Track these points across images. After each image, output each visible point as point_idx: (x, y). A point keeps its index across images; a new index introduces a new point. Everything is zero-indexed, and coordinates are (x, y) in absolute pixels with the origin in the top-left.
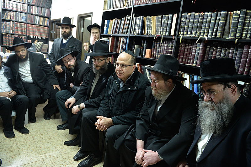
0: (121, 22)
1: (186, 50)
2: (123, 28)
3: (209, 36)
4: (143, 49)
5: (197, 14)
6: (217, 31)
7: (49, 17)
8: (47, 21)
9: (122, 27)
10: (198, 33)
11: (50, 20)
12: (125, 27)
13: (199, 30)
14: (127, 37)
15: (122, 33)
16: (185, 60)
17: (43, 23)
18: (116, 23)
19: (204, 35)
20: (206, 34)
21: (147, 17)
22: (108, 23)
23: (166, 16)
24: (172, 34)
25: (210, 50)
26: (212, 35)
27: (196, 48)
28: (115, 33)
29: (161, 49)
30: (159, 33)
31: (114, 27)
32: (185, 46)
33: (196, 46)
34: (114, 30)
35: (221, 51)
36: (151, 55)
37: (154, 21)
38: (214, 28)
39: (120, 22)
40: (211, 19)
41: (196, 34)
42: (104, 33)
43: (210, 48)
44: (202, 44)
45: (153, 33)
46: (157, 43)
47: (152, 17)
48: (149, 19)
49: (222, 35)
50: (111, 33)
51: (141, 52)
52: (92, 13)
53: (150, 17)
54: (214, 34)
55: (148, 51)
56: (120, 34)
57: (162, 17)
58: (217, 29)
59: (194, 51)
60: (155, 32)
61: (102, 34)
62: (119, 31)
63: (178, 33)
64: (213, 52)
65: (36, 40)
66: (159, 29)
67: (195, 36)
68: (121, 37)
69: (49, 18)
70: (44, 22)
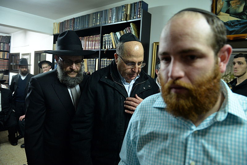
5: (108, 60)
7: (8, 50)
8: (7, 54)
11: (10, 53)
17: (3, 57)
23: (93, 59)
30: (89, 70)
37: (86, 63)
45: (86, 70)
57: (90, 60)
70: (4, 55)
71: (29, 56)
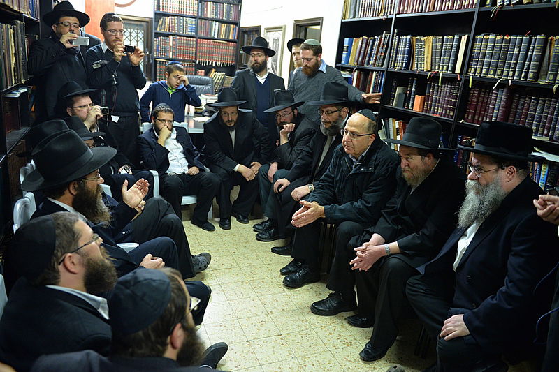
0: (373, 44)
1: (481, 99)
2: (377, 54)
3: (515, 78)
4: (410, 94)
5: (498, 38)
6: (528, 69)
7: (236, 21)
8: (233, 29)
9: (374, 52)
10: (499, 72)
11: (239, 28)
12: (379, 54)
13: (501, 67)
14: (383, 72)
15: (374, 64)
16: (479, 118)
17: (225, 36)
18: (364, 45)
19: (507, 76)
20: (511, 74)
21: (418, 37)
22: (351, 43)
23: (450, 37)
24: (458, 71)
25: (519, 100)
26: (520, 76)
27: (497, 97)
28: (362, 63)
29: (440, 96)
30: (437, 67)
31: (360, 52)
32: (479, 94)
33: (497, 94)
34: (360, 59)
35: (537, 104)
36: (423, 107)
37: (429, 46)
38: (524, 63)
39: (371, 43)
40: (520, 47)
41: (494, 74)
42: (343, 62)
43: (519, 98)
44: (505, 90)
45: (426, 67)
46: (434, 85)
47: (425, 38)
48: (421, 41)
49: (536, 77)
50: (356, 64)
51: (407, 100)
52: (321, 19)
53: (423, 38)
54: (523, 75)
55: (418, 98)
56: (371, 67)
57: (443, 38)
58: (529, 65)
59: (492, 102)
60: (429, 66)
61: (338, 65)
62: (369, 60)
63: (468, 69)
64: (523, 105)
65: (214, 70)
66: (437, 60)
67: (493, 76)
68: (373, 71)
69: (237, 24)
70: (227, 32)
71: (281, 32)
